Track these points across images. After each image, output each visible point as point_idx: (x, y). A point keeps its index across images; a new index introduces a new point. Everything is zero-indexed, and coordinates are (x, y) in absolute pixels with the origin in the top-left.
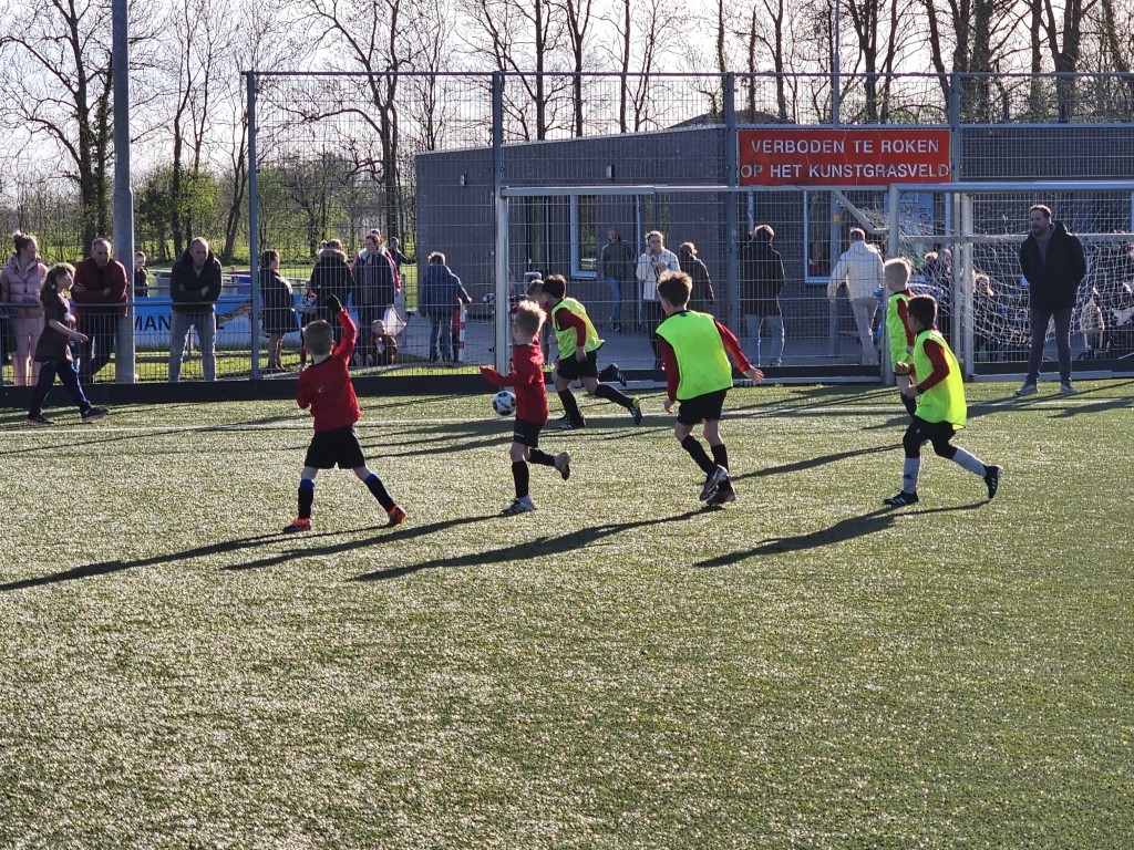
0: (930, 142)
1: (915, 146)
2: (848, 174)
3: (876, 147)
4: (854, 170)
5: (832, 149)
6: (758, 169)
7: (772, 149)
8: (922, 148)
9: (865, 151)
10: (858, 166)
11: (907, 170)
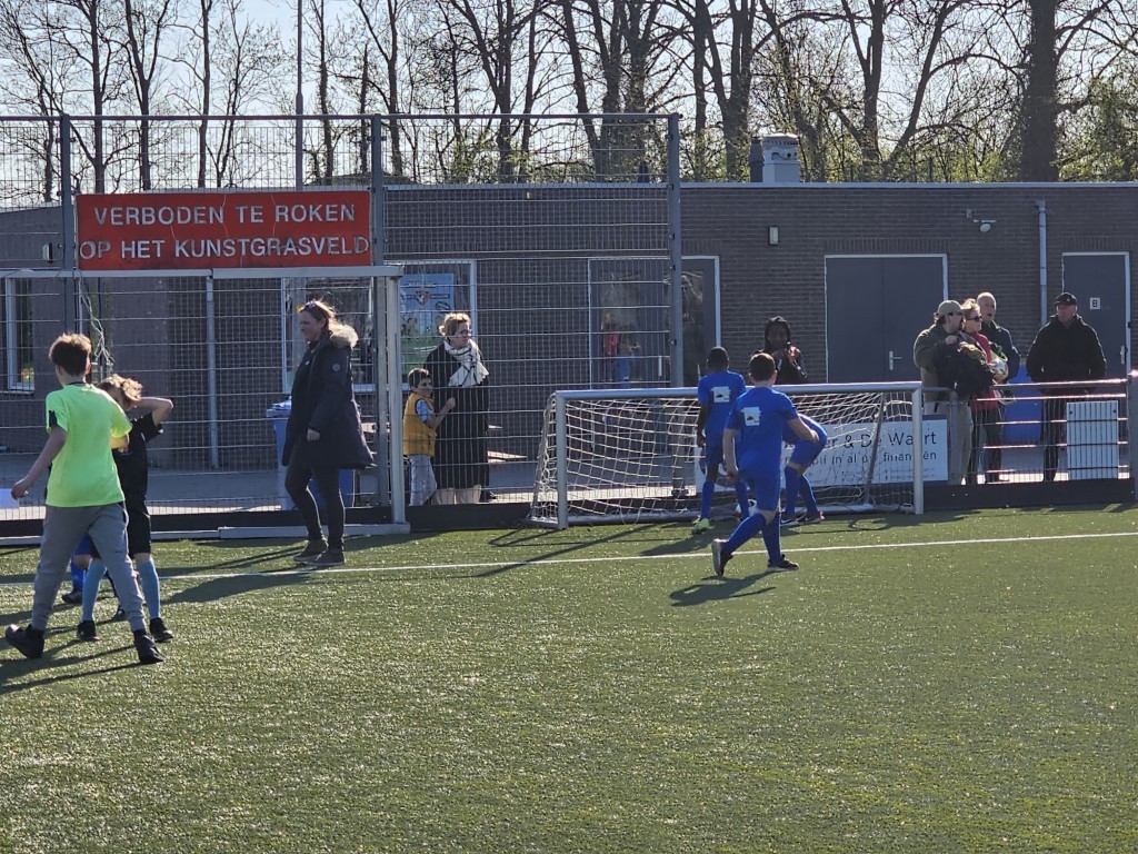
0: (343, 207)
1: (322, 212)
2: (230, 251)
3: (268, 215)
4: (238, 246)
5: (207, 218)
6: (103, 246)
7: (124, 219)
8: (331, 216)
9: (253, 220)
10: (243, 241)
11: (311, 245)
